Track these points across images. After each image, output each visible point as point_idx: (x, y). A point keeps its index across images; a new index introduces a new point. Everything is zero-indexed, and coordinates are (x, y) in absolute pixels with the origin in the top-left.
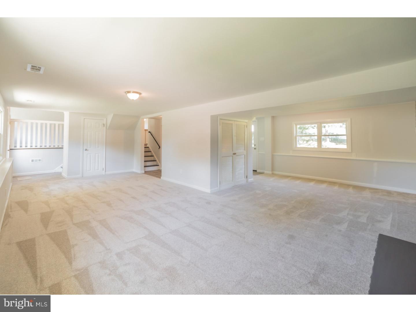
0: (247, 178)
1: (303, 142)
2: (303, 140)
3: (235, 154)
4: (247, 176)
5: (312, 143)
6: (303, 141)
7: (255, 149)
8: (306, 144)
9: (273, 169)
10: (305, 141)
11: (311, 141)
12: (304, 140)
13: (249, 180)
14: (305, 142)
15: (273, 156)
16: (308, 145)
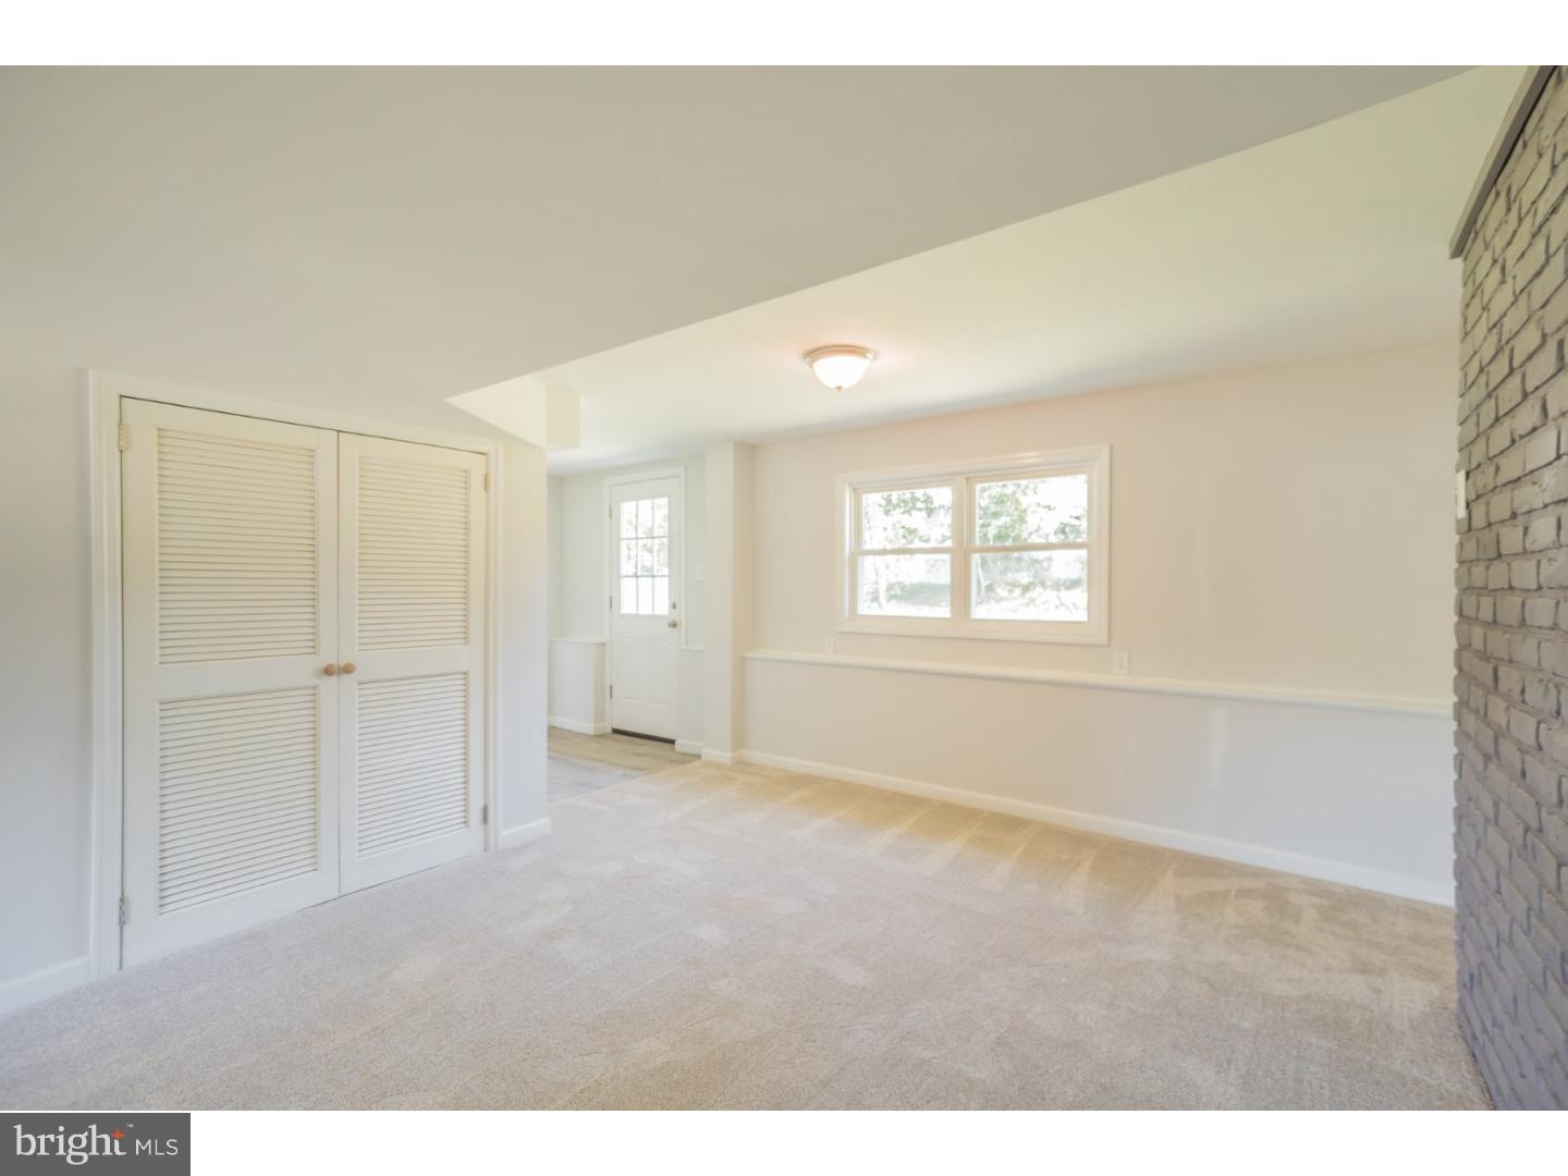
0: (485, 819)
1: (1011, 591)
2: (1008, 584)
3: (348, 669)
4: (485, 809)
5: (1040, 595)
6: (1008, 588)
7: (674, 625)
8: (1021, 601)
9: (739, 739)
10: (1018, 586)
11: (1039, 589)
12: (1014, 585)
13: (505, 833)
14: (1018, 591)
15: (741, 666)
16: (1026, 601)
